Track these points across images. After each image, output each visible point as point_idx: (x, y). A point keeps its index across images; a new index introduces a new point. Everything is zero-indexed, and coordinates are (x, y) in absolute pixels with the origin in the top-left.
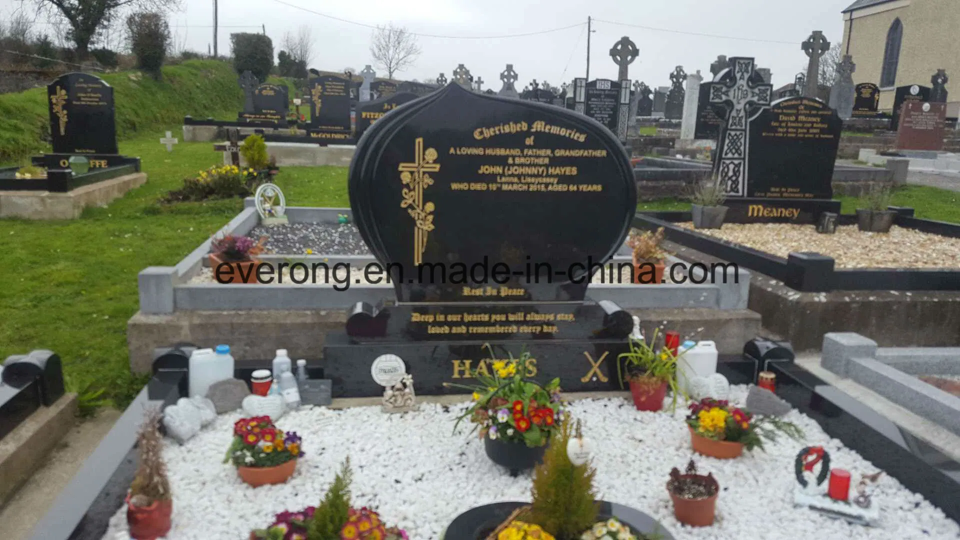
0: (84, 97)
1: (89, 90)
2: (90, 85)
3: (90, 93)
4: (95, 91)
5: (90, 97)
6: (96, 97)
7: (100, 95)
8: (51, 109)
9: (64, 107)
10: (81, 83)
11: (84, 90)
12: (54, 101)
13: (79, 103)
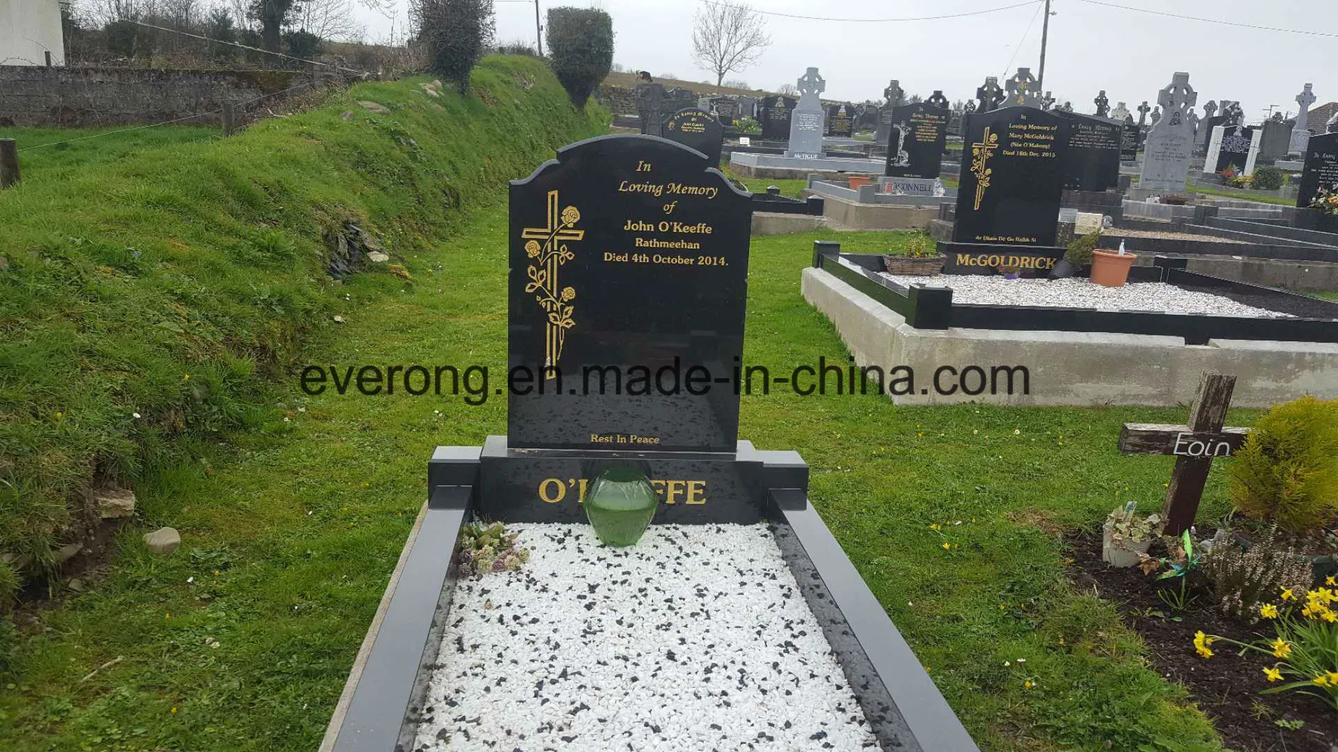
0: (646, 236)
1: (669, 208)
2: (676, 188)
3: (669, 219)
4: (689, 210)
5: (671, 236)
6: (689, 238)
7: (704, 228)
8: (518, 278)
9: (567, 275)
10: (643, 178)
11: (649, 209)
12: (532, 249)
13: (624, 258)
